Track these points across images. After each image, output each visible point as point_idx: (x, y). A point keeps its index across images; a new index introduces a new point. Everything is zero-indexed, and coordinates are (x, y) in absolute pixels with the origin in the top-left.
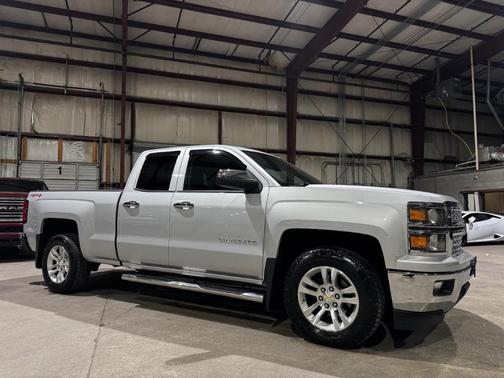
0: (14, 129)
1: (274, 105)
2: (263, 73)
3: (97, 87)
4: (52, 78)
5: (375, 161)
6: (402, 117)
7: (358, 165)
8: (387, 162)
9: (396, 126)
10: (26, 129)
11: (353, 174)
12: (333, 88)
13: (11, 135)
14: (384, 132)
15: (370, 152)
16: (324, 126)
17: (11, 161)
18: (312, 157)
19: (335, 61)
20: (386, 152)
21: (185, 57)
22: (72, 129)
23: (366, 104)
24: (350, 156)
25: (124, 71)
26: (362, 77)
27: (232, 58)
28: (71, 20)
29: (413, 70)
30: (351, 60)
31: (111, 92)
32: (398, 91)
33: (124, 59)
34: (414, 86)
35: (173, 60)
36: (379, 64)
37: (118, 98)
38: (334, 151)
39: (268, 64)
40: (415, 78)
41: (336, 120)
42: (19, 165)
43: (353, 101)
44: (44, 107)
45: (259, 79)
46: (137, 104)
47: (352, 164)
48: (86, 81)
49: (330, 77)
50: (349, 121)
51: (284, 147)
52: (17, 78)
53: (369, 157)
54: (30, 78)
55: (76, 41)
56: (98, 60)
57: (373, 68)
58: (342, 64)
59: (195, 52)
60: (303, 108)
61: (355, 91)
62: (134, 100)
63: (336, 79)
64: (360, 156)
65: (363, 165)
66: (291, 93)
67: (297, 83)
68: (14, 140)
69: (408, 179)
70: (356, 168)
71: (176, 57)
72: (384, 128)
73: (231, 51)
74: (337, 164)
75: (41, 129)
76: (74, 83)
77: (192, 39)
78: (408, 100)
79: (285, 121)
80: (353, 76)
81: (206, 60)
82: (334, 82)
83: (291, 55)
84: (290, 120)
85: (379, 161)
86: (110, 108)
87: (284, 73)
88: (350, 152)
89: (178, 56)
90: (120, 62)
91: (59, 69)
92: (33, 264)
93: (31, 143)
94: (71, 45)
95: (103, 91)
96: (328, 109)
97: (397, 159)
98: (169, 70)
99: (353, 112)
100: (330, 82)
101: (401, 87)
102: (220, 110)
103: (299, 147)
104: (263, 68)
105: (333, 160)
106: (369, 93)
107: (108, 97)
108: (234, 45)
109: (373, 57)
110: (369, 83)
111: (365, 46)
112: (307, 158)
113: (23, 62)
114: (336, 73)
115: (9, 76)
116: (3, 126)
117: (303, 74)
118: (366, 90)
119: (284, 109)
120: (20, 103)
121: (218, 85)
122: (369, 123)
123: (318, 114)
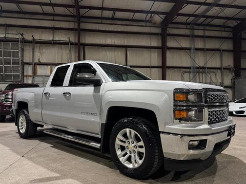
0: (31, 62)
1: (155, 42)
2: (148, 26)
3: (67, 39)
4: (47, 37)
5: (212, 70)
6: (228, 45)
7: (202, 73)
8: (219, 71)
9: (224, 50)
10: (36, 61)
12: (188, 32)
13: (30, 64)
14: (217, 54)
15: (209, 65)
16: (182, 52)
17: (30, 76)
18: (176, 69)
19: (187, 18)
20: (218, 65)
21: (109, 22)
22: (57, 60)
23: (207, 40)
24: (197, 68)
25: (79, 31)
26: (203, 25)
27: (132, 20)
28: (53, 8)
29: (233, 19)
30: (196, 16)
31: (73, 41)
32: (225, 31)
33: (79, 25)
35: (102, 23)
36: (213, 17)
37: (76, 44)
38: (188, 65)
39: (151, 22)
40: (235, 23)
41: (189, 49)
42: (33, 78)
43: (199, 38)
44: (44, 51)
45: (147, 30)
46: (86, 47)
47: (199, 72)
48: (61, 37)
49: (185, 26)
50: (197, 49)
51: (160, 64)
52: (32, 38)
53: (208, 68)
54: (38, 37)
55: (56, 18)
56: (67, 27)
57: (209, 20)
58: (192, 18)
59: (113, 19)
60: (171, 43)
61: (200, 33)
62: (84, 45)
63: (188, 26)
64: (203, 68)
65: (205, 73)
66: (164, 36)
67: (166, 30)
68: (31, 66)
69: (232, 79)
71: (103, 22)
72: (217, 52)
73: (131, 16)
74: (190, 72)
75: (43, 61)
76: (57, 39)
77: (111, 12)
78: (231, 36)
79: (160, 50)
80: (198, 25)
81: (119, 22)
82: (187, 29)
83: (163, 16)
84: (163, 49)
85: (215, 70)
86: (73, 49)
87: (160, 26)
88: (197, 66)
89: (104, 21)
90: (77, 27)
91: (50, 32)
92: (14, 124)
93: (38, 67)
94: (54, 20)
95: (70, 41)
96: (185, 43)
97: (224, 69)
98: (101, 29)
99: (199, 44)
100: (185, 29)
101: (227, 29)
102: (126, 47)
103: (168, 64)
104: (148, 24)
105: (188, 70)
106: (208, 33)
107: (72, 44)
110: (208, 28)
111: (203, 7)
112: (173, 70)
113: (34, 30)
114: (189, 24)
115: (28, 37)
116: (26, 60)
117: (170, 25)
118: (206, 32)
119: (160, 45)
120: (33, 49)
121: (125, 34)
122: (208, 50)
123: (179, 46)
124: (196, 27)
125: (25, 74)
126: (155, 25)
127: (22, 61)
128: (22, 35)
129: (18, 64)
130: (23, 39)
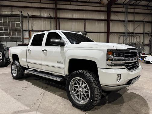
0: (27, 29)
1: (103, 17)
2: (99, 7)
3: (49, 15)
4: (36, 13)
5: (137, 35)
7: (131, 36)
8: (142, 35)
9: (146, 22)
10: (30, 29)
11: (130, 39)
12: (124, 10)
15: (136, 31)
16: (120, 23)
17: (27, 38)
18: (115, 34)
20: (142, 31)
22: (43, 28)
23: (136, 15)
24: (129, 33)
25: (56, 10)
26: (134, 5)
27: (89, 2)
31: (53, 16)
32: (148, 9)
33: (56, 6)
35: (70, 5)
37: (54, 18)
38: (123, 32)
39: (101, 3)
41: (124, 21)
42: (29, 39)
43: (131, 14)
44: (35, 22)
45: (98, 9)
46: (60, 20)
47: (129, 36)
48: (45, 14)
49: (122, 6)
50: (129, 21)
51: (106, 31)
52: (27, 14)
53: (135, 33)
54: (31, 14)
55: (42, 1)
56: (49, 7)
57: (139, 2)
58: (127, 1)
59: (77, 1)
60: (113, 17)
61: (132, 11)
62: (59, 19)
64: (132, 33)
65: (133, 36)
66: (109, 12)
67: (111, 9)
68: (28, 32)
69: (149, 40)
70: (131, 37)
72: (141, 23)
74: (124, 36)
75: (34, 29)
76: (42, 15)
79: (106, 22)
80: (131, 5)
81: (81, 4)
82: (123, 8)
84: (108, 21)
85: (139, 35)
86: (53, 21)
87: (107, 6)
89: (72, 3)
90: (55, 7)
91: (38, 10)
93: (32, 33)
94: (41, 3)
95: (50, 16)
96: (122, 17)
97: (145, 33)
98: (69, 8)
99: (131, 18)
101: (149, 8)
102: (85, 20)
103: (111, 30)
104: (99, 5)
105: (123, 34)
106: (137, 11)
107: (52, 18)
110: (137, 7)
112: (113, 34)
113: (28, 9)
114: (125, 4)
115: (25, 14)
116: (25, 28)
117: (113, 6)
118: (136, 10)
119: (106, 18)
120: (28, 22)
121: (84, 11)
122: (136, 21)
123: (118, 19)
124: (129, 7)
125: (24, 37)
126: (103, 6)
127: (22, 29)
128: (21, 12)
129: (20, 31)
130: (22, 15)
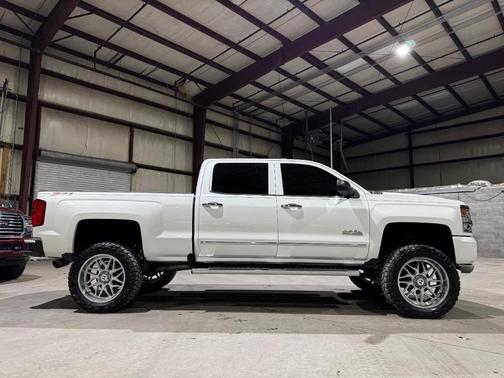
1: (182, 128)
6: (276, 153)
16: (221, 154)
19: (237, 101)
23: (253, 139)
25: (32, 71)
26: (249, 116)
29: (289, 117)
30: (249, 102)
32: (274, 131)
34: (284, 130)
35: (93, 69)
36: (266, 108)
37: (21, 99)
39: (178, 91)
40: (287, 123)
41: (230, 150)
43: (244, 135)
46: (44, 109)
50: (241, 152)
57: (261, 111)
59: (111, 65)
60: (210, 137)
61: (245, 127)
62: (41, 104)
66: (199, 122)
67: (205, 112)
71: (96, 68)
73: (148, 71)
77: (113, 53)
78: (280, 140)
79: (190, 144)
80: (243, 114)
81: (120, 75)
83: (203, 87)
84: (197, 143)
87: (193, 101)
90: (26, 59)
95: (5, 88)
96: (226, 140)
99: (243, 144)
101: (276, 128)
102: (132, 127)
107: (9, 96)
108: (153, 67)
109: (264, 103)
111: (264, 93)
114: (233, 109)
117: (213, 107)
121: (131, 102)
123: (218, 143)
124: (240, 117)
126: (183, 98)
